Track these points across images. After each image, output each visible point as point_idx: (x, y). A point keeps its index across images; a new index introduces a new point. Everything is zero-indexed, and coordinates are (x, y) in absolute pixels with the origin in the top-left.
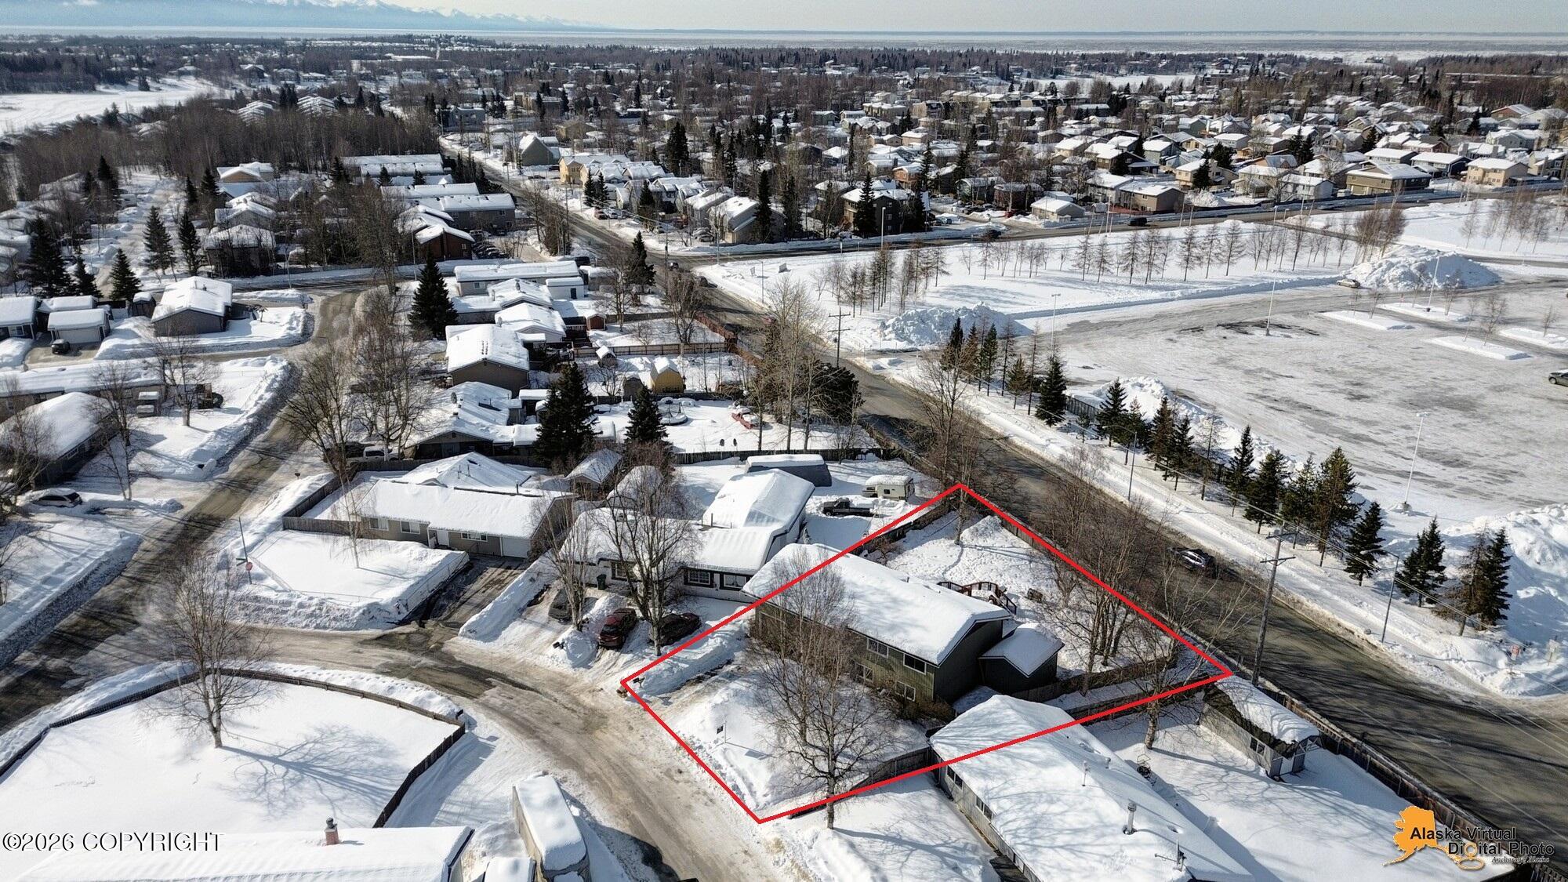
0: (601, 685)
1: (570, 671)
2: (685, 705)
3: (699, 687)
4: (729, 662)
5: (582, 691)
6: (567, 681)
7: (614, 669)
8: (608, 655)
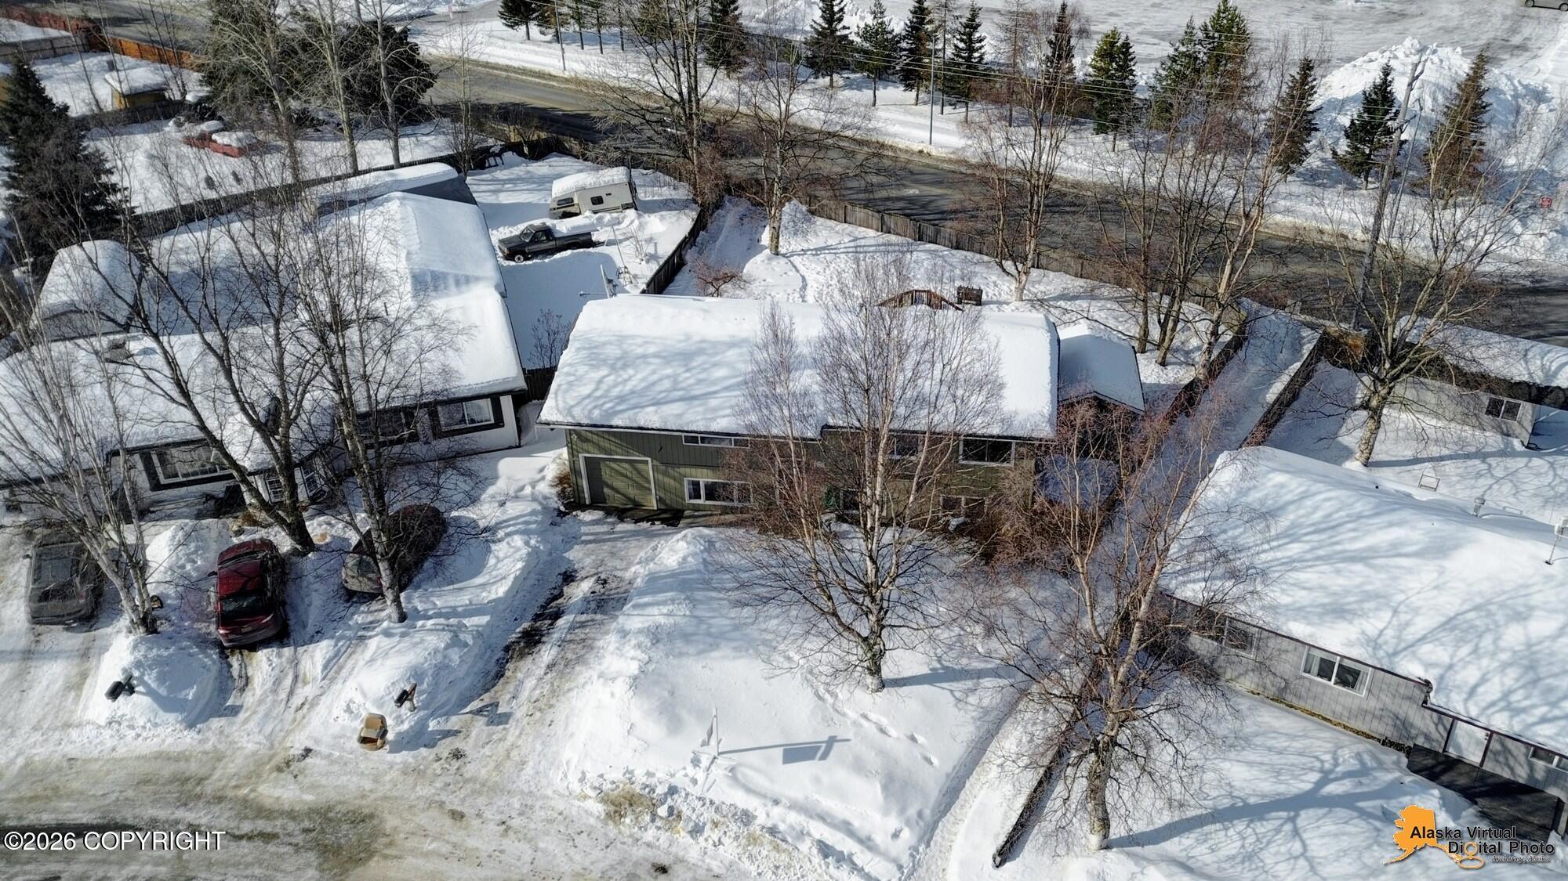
0: (297, 743)
1: (188, 739)
2: (543, 706)
3: (547, 653)
4: (569, 577)
5: (254, 775)
6: (193, 768)
7: (305, 692)
8: (264, 664)
